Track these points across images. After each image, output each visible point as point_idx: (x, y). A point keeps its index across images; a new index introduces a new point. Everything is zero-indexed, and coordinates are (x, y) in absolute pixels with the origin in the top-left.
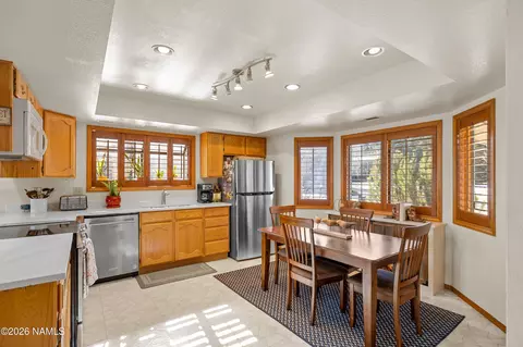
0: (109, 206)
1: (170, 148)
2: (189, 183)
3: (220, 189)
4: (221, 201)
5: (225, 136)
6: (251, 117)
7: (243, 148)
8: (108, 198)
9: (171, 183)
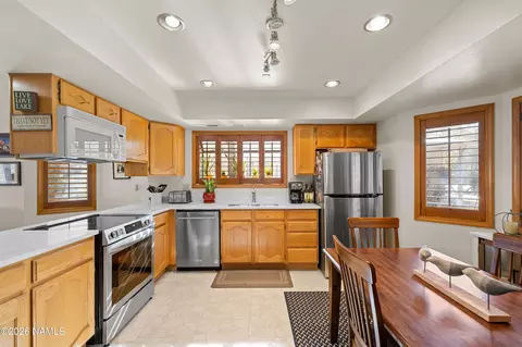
0: (206, 202)
1: (261, 146)
2: (281, 181)
3: (313, 189)
4: (315, 202)
5: (318, 127)
6: (351, 99)
7: (342, 140)
8: (205, 194)
9: (263, 181)
